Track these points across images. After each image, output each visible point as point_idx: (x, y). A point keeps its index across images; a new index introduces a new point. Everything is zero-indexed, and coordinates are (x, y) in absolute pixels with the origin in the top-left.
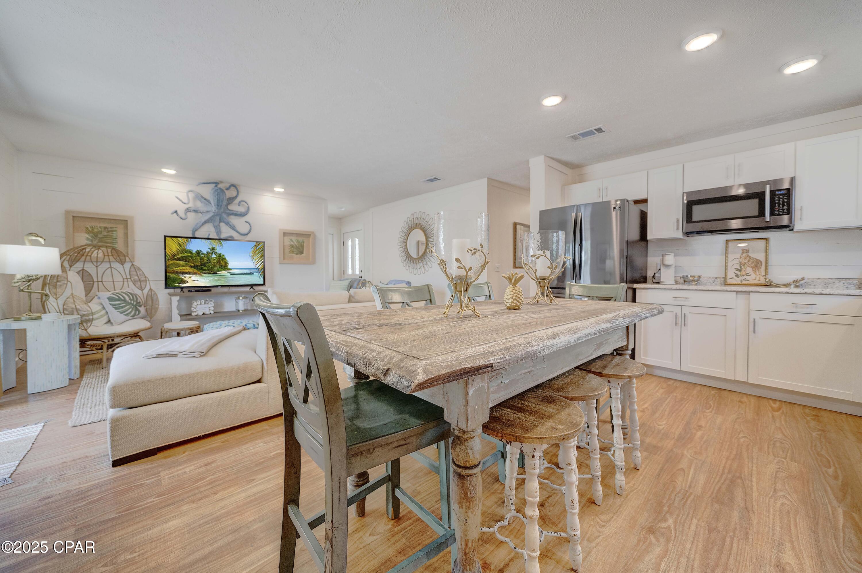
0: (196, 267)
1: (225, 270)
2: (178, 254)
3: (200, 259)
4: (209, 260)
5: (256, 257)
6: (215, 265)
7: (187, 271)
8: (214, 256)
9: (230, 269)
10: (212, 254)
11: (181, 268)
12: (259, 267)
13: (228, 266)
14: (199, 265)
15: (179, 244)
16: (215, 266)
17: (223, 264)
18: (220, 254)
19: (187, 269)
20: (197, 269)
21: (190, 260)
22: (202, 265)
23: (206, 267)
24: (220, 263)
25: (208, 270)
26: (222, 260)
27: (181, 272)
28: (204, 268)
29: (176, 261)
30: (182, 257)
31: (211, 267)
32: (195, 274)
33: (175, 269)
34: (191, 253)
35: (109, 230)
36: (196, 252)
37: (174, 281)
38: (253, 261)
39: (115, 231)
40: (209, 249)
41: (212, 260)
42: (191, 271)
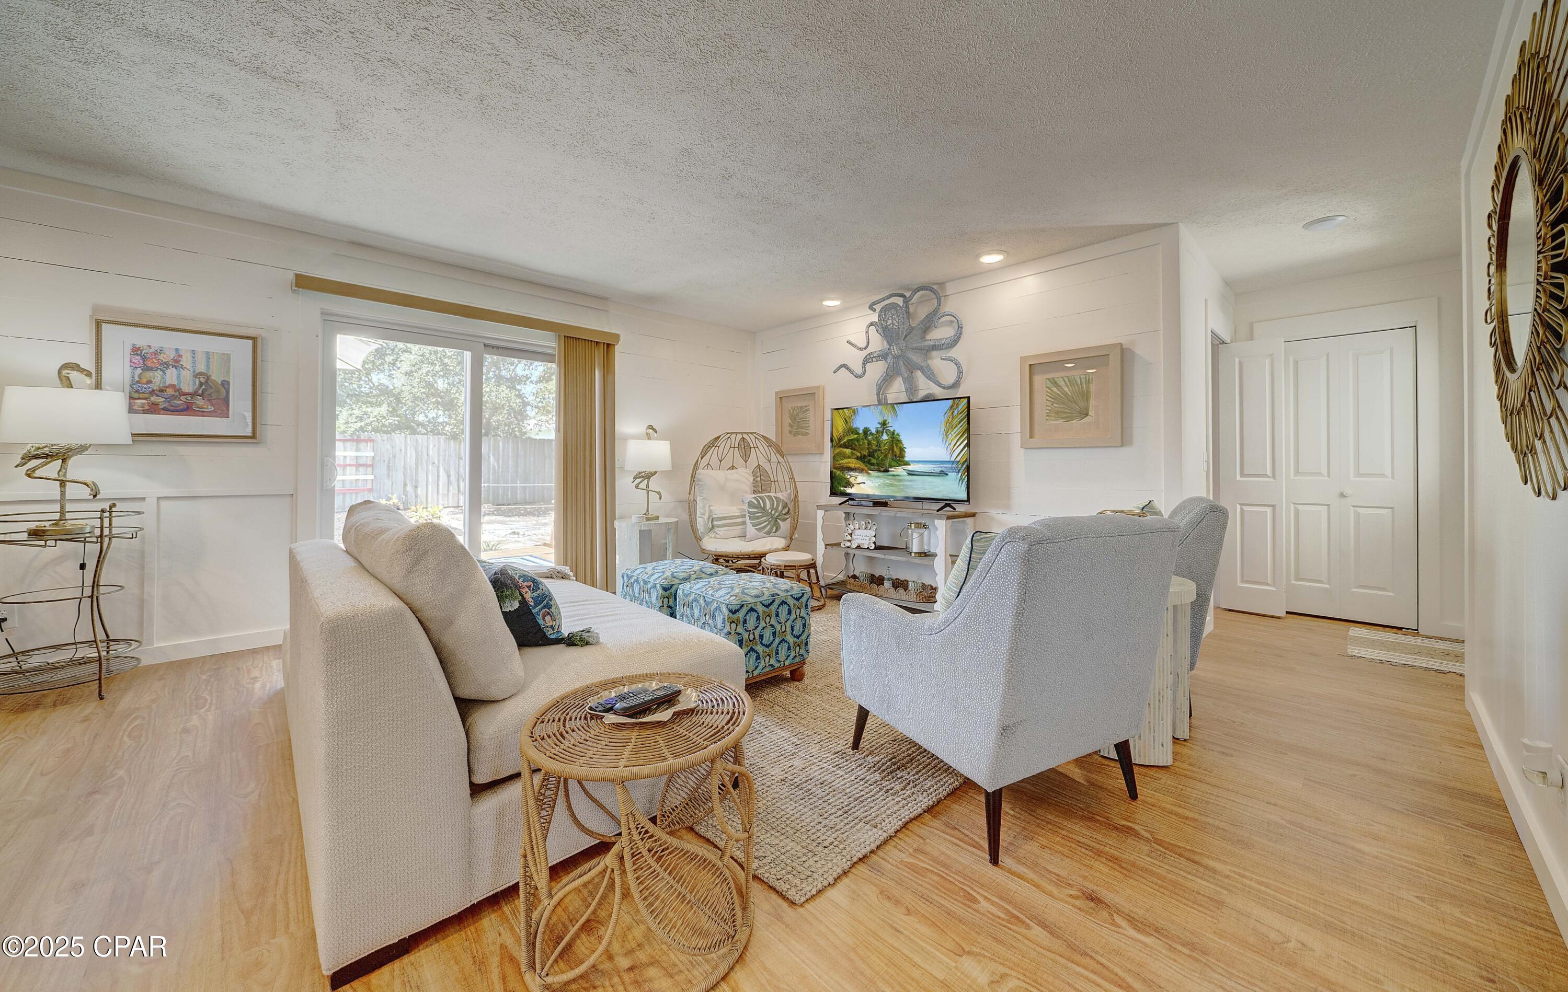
0: (862, 458)
1: (900, 465)
2: (844, 436)
3: (868, 444)
4: (879, 445)
5: (953, 434)
7: (853, 466)
8: (885, 437)
9: (907, 464)
10: (883, 432)
11: (846, 461)
12: (958, 459)
13: (903, 457)
14: (867, 455)
15: (845, 420)
16: (886, 456)
17: (898, 453)
18: (893, 433)
19: (853, 463)
20: (864, 462)
21: (856, 445)
22: (869, 455)
23: (874, 458)
24: (893, 451)
25: (878, 465)
26: (897, 445)
27: (847, 468)
28: (874, 461)
29: (841, 449)
30: (848, 441)
31: (882, 460)
32: (861, 471)
33: (841, 462)
34: (858, 433)
35: (804, 410)
36: (864, 431)
37: (839, 484)
38: (947, 444)
39: (808, 410)
40: (879, 423)
41: (882, 445)
42: (857, 466)
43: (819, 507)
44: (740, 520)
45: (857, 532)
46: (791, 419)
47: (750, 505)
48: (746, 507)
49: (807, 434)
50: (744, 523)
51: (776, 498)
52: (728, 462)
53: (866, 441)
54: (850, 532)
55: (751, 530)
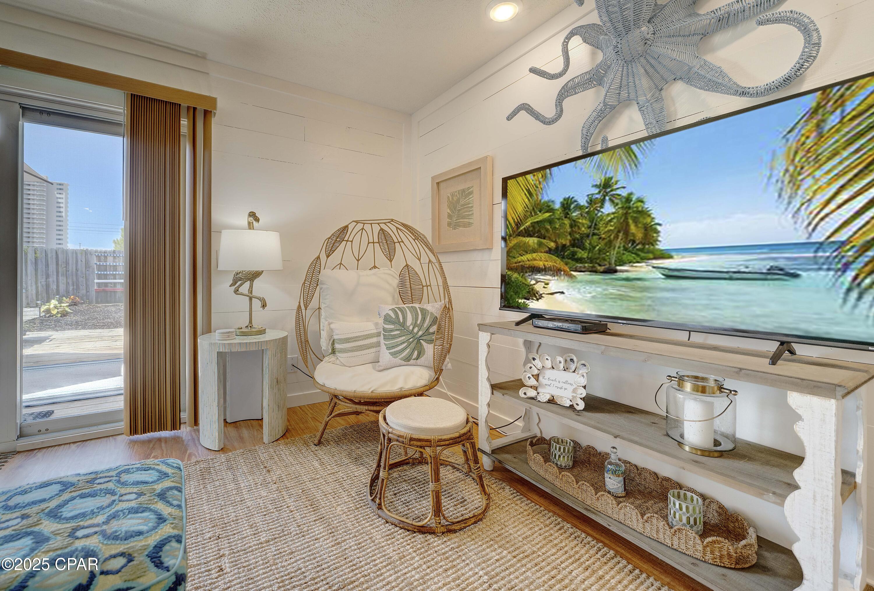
0: (558, 251)
1: (643, 259)
2: (526, 217)
3: (571, 226)
4: (594, 224)
6: (610, 242)
7: (541, 264)
8: (608, 209)
9: (663, 256)
10: (603, 201)
11: (529, 256)
13: (654, 242)
14: (568, 244)
15: (529, 191)
16: (610, 244)
17: (640, 236)
18: (628, 199)
19: (542, 259)
20: (563, 258)
21: (547, 230)
22: (573, 245)
23: (584, 249)
24: (627, 232)
25: (591, 260)
26: (636, 221)
27: (528, 268)
28: (582, 254)
29: (522, 238)
30: (533, 224)
31: (600, 250)
32: (556, 272)
33: (520, 258)
34: (551, 210)
35: (466, 193)
36: (563, 204)
37: (516, 293)
38: (796, 203)
39: (471, 193)
40: (596, 186)
41: (601, 225)
42: (549, 264)
43: (482, 327)
44: (374, 340)
45: (549, 373)
46: (449, 207)
47: (387, 319)
48: (381, 321)
49: (470, 224)
50: (378, 344)
51: (422, 310)
52: (368, 260)
53: (567, 222)
54: (536, 372)
55: (386, 356)
